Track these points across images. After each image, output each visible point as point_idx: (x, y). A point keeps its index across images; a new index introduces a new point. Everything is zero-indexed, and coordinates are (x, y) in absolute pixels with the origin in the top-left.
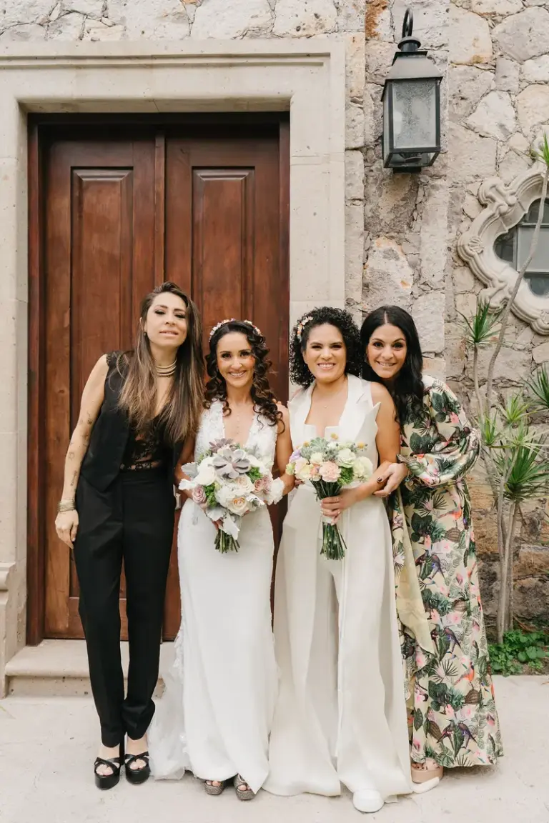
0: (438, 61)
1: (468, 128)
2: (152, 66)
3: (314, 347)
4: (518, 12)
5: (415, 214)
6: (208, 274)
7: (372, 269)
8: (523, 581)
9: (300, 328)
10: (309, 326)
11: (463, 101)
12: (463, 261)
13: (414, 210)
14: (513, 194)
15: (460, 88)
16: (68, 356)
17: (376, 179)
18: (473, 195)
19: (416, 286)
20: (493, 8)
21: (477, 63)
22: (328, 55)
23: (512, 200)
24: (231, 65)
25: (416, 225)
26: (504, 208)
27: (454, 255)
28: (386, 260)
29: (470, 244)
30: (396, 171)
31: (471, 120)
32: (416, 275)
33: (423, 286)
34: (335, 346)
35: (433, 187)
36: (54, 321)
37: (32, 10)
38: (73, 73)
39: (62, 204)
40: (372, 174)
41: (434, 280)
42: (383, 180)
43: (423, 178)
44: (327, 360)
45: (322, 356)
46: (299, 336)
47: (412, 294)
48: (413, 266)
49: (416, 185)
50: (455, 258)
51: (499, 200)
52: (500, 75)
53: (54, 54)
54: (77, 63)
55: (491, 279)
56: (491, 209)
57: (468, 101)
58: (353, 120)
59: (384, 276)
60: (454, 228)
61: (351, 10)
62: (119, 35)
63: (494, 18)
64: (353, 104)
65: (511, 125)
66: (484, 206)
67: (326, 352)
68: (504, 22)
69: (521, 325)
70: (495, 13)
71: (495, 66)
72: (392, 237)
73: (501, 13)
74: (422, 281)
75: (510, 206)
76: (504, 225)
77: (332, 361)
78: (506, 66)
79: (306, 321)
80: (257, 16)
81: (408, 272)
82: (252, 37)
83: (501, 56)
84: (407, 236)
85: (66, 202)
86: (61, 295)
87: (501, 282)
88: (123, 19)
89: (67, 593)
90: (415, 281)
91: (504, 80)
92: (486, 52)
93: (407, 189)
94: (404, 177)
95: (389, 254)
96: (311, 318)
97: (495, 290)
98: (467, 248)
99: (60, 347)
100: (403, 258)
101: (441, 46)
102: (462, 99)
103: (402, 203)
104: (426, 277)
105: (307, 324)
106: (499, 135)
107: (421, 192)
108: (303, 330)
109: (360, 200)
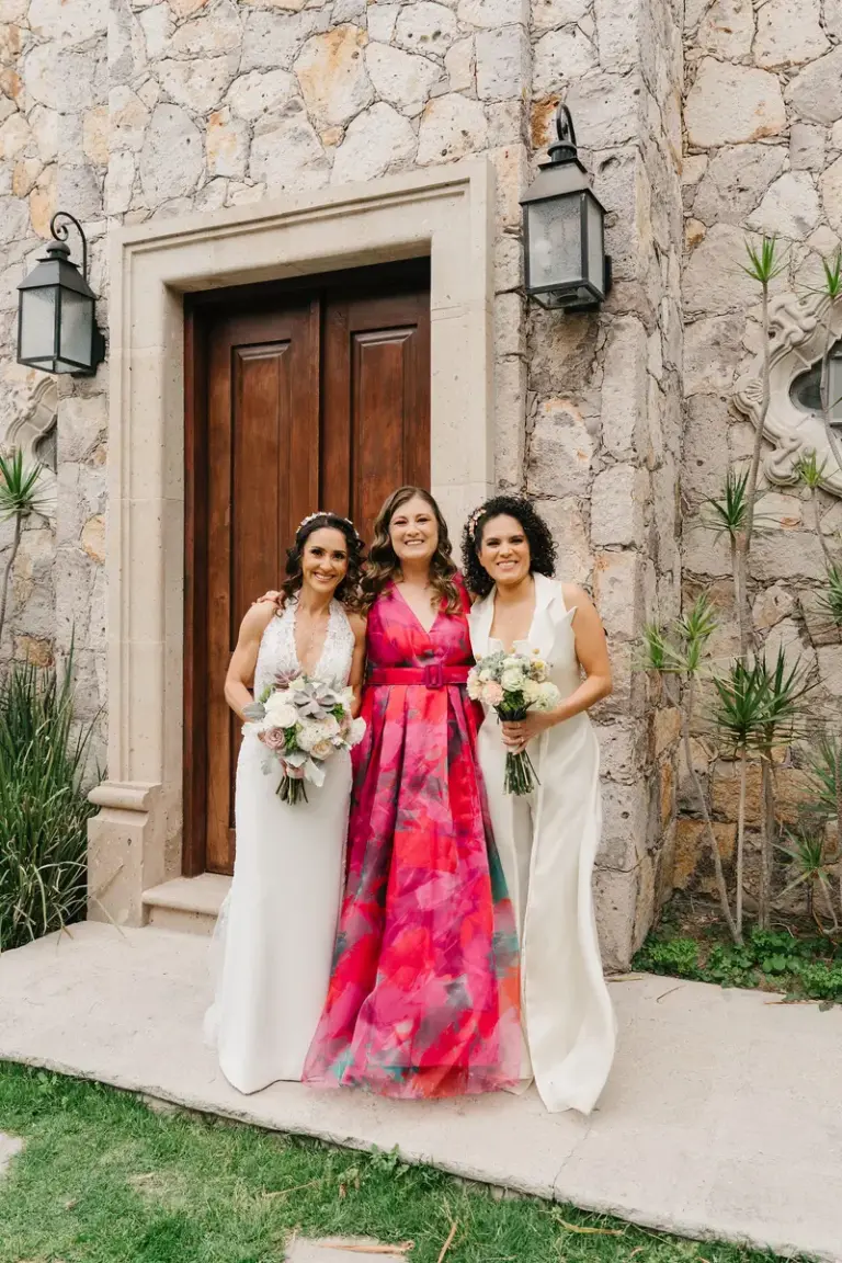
0: (623, 161)
1: (750, 229)
2: (285, 226)
3: (490, 544)
4: (824, 55)
5: (595, 364)
6: (367, 458)
7: (541, 439)
8: (830, 866)
9: (472, 525)
10: (483, 520)
11: (743, 193)
12: (743, 415)
13: (593, 360)
14: (809, 315)
15: (738, 176)
16: (228, 558)
17: (545, 325)
18: (756, 321)
19: (594, 459)
20: (785, 57)
21: (764, 136)
22: (467, 181)
23: (810, 322)
24: (365, 211)
25: (596, 379)
26: (796, 337)
27: (729, 407)
28: (557, 427)
29: (748, 390)
30: (568, 311)
31: (755, 219)
32: (596, 445)
33: (604, 458)
34: (514, 540)
35: (618, 327)
36: (215, 517)
37: (183, 182)
38: (211, 245)
39: (222, 388)
40: (539, 318)
41: (620, 449)
42: (554, 324)
43: (604, 317)
44: (506, 557)
45: (501, 553)
46: (471, 533)
47: (591, 468)
48: (592, 432)
49: (595, 327)
50: (732, 411)
51: (789, 326)
52: (796, 148)
53: (189, 229)
54: (213, 234)
55: (779, 438)
56: (779, 339)
57: (750, 192)
58: (506, 256)
59: (556, 448)
60: (730, 370)
61: (505, 119)
62: (259, 194)
63: (786, 70)
64: (507, 235)
65: (812, 216)
66: (772, 335)
67: (505, 548)
68: (802, 72)
69: (829, 501)
70: (788, 64)
71: (789, 138)
72: (566, 397)
73: (798, 61)
74: (604, 451)
75: (807, 331)
76: (803, 359)
77: (514, 558)
78: (810, 137)
79: (479, 515)
80: (399, 146)
81: (586, 443)
82: (394, 172)
83: (799, 121)
84: (585, 394)
85: (227, 385)
86: (222, 490)
87: (793, 440)
88: (264, 175)
89: (227, 824)
90: (595, 452)
91: (804, 154)
92: (776, 119)
93: (584, 333)
94: (580, 317)
95: (561, 420)
96: (484, 512)
97: (784, 452)
98: (744, 397)
99: (220, 549)
100: (579, 424)
101: (627, 141)
102: (741, 190)
103: (577, 352)
104: (610, 445)
105: (479, 518)
106: (795, 233)
107: (601, 337)
108: (475, 526)
109: (515, 354)
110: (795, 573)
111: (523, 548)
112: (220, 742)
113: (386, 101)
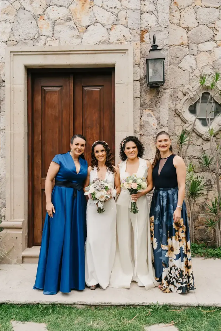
0: (165, 50)
1: (179, 68)
2: (69, 54)
3: (127, 149)
4: (197, 27)
5: (158, 101)
6: (88, 122)
7: (143, 120)
8: (199, 227)
11: (177, 58)
12: (178, 115)
13: (157, 100)
14: (195, 91)
15: (176, 54)
16: (41, 150)
17: (144, 90)
18: (181, 91)
19: (158, 126)
20: (188, 26)
21: (182, 45)
22: (128, 50)
23: (195, 93)
24: (95, 53)
25: (158, 105)
26: (192, 96)
27: (174, 112)
28: (148, 117)
29: (180, 109)
30: (151, 87)
31: (180, 65)
32: (158, 122)
33: (160, 126)
34: (134, 148)
35: (164, 92)
36: (36, 137)
37: (29, 35)
38: (42, 56)
40: (143, 88)
41: (164, 124)
42: (147, 90)
43: (160, 89)
45: (130, 151)
47: (157, 128)
48: (157, 119)
49: (158, 92)
50: (175, 113)
51: (190, 93)
52: (190, 49)
53: (37, 50)
54: (44, 53)
55: (187, 121)
56: (187, 96)
57: (179, 58)
58: (136, 71)
59: (147, 122)
60: (174, 103)
61: (136, 34)
62: (58, 43)
63: (188, 29)
64: (136, 65)
65: (194, 67)
66: (185, 95)
68: (192, 30)
69: (198, 137)
70: (188, 27)
71: (189, 46)
72: (150, 109)
73: (191, 27)
74: (160, 124)
75: (194, 95)
76: (192, 101)
77: (133, 153)
78: (193, 46)
79: (124, 141)
80: (104, 36)
81: (155, 122)
82: (103, 43)
83: (191, 42)
84: (155, 109)
85: (40, 98)
86: (39, 129)
87: (191, 122)
88: (59, 38)
89: (41, 230)
90: (158, 124)
91: (192, 50)
92: (185, 41)
93: (155, 93)
94: (154, 89)
95: (149, 115)
97: (189, 125)
98: (179, 110)
99: (38, 147)
100: (154, 117)
101: (166, 45)
102: (177, 57)
103: (153, 98)
104: (162, 123)
106: (191, 70)
107: (160, 94)
108: (123, 144)
109: (139, 97)
110: (190, 155)
111: (136, 149)
112: (38, 206)
113: (100, 23)
